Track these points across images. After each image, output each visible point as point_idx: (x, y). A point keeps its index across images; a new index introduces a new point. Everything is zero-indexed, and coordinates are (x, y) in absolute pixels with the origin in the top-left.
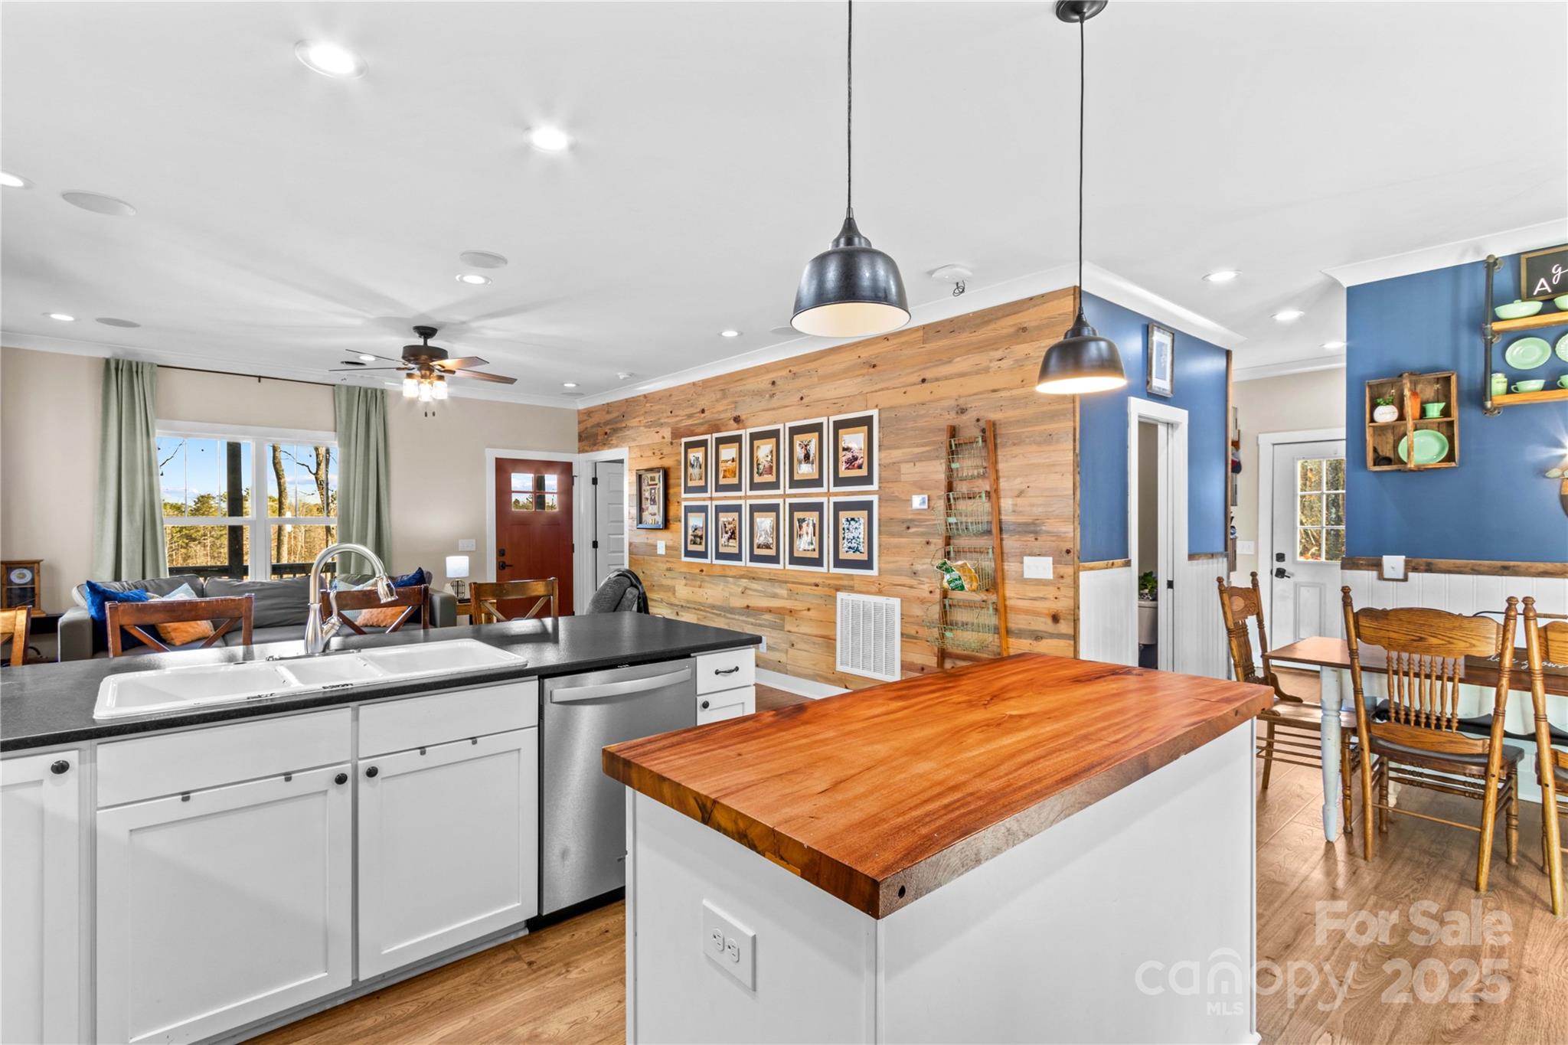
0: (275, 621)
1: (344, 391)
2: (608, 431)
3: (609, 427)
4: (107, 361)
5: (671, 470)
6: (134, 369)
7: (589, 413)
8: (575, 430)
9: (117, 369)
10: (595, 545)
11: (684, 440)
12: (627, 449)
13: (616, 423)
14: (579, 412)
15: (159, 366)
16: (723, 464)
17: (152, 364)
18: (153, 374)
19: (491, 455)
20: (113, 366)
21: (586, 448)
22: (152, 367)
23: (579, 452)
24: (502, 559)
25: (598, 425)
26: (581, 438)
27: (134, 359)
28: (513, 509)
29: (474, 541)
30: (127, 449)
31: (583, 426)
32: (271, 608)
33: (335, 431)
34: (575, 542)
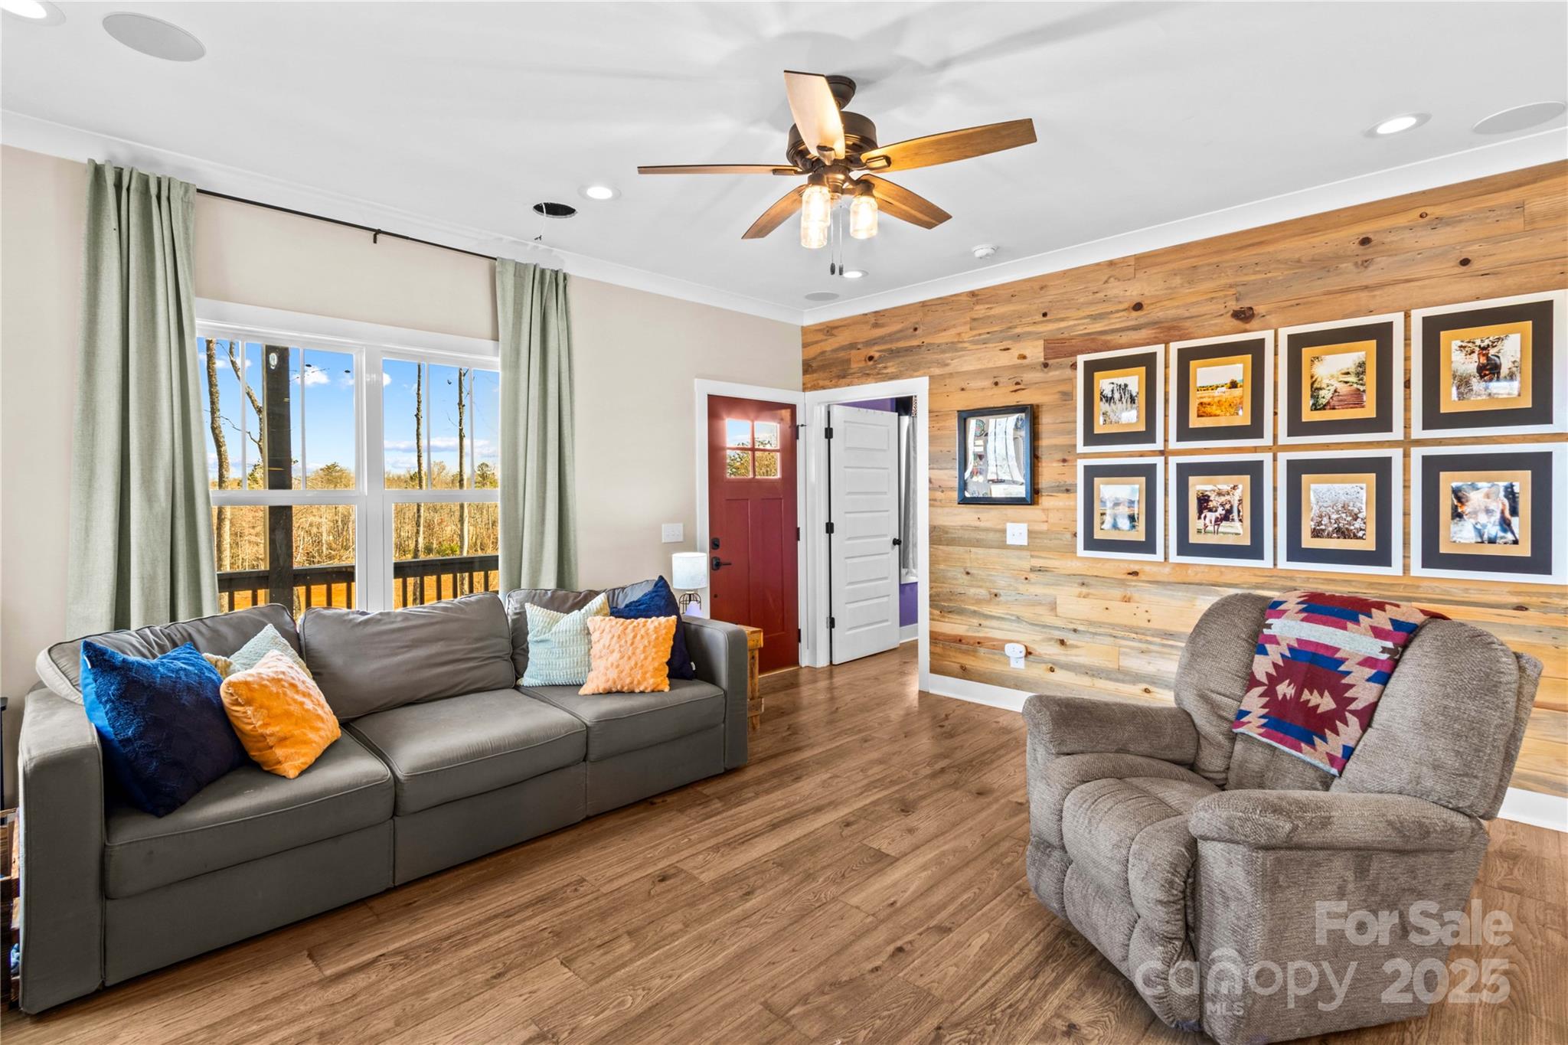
0: (436, 689)
1: (511, 270)
2: (877, 355)
3: (876, 348)
4: (98, 171)
5: (1044, 408)
6: (153, 191)
7: (829, 329)
8: (797, 358)
9: (118, 186)
10: (830, 528)
11: (1081, 359)
12: (926, 379)
13: (898, 340)
14: (805, 330)
15: (199, 191)
16: (1200, 394)
17: (187, 187)
18: (188, 205)
19: (702, 390)
20: (110, 179)
21: (821, 383)
22: (186, 191)
23: (804, 389)
24: (718, 553)
25: (853, 346)
26: (808, 368)
27: (153, 173)
28: (728, 476)
29: (681, 525)
30: (139, 351)
31: (814, 351)
32: (429, 663)
33: (496, 338)
34: (800, 524)
